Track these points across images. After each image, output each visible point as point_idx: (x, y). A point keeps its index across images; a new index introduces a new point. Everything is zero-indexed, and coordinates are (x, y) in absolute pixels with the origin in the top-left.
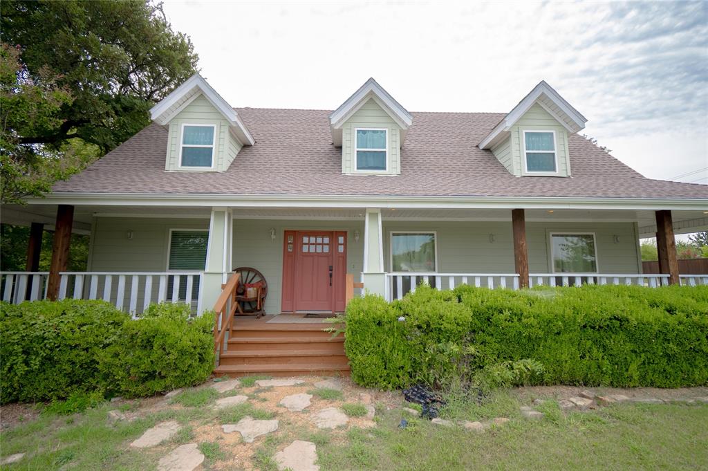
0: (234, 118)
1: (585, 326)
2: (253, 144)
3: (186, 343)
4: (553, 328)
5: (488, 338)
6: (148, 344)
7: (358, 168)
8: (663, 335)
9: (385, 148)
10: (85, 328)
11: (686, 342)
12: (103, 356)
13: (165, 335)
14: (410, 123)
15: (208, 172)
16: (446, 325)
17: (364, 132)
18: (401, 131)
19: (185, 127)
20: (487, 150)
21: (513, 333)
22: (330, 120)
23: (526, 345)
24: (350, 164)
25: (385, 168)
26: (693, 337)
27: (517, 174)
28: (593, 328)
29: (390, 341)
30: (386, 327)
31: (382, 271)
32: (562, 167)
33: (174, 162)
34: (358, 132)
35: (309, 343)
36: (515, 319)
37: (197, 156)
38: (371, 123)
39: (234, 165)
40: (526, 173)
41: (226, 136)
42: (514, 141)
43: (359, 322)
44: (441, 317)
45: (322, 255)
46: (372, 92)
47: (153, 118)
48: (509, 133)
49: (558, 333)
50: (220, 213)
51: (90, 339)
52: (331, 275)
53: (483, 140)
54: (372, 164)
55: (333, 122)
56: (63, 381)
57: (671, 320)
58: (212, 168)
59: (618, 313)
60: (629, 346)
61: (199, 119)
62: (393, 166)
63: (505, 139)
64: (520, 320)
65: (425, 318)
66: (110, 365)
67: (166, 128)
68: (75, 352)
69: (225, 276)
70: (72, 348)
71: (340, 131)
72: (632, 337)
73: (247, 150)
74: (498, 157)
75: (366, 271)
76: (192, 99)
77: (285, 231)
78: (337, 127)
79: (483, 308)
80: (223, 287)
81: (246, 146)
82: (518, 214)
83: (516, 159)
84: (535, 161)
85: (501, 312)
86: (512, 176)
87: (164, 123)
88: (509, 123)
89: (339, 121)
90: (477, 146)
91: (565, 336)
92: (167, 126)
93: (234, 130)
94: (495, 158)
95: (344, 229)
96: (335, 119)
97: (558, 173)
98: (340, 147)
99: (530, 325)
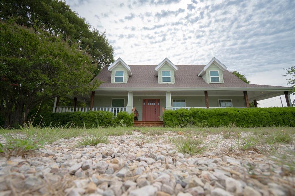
0: (129, 68)
1: (218, 115)
2: (132, 75)
5: (196, 118)
7: (163, 82)
8: (236, 116)
9: (170, 76)
10: (108, 115)
11: (241, 118)
13: (126, 116)
14: (177, 69)
15: (122, 83)
16: (186, 114)
17: (164, 72)
18: (175, 72)
19: (116, 72)
20: (200, 76)
21: (202, 116)
22: (155, 69)
23: (206, 118)
24: (160, 80)
25: (170, 82)
26: (243, 116)
27: (208, 83)
28: (220, 115)
29: (174, 118)
30: (173, 115)
31: (171, 106)
32: (221, 81)
33: (113, 81)
35: (154, 124)
36: (202, 113)
37: (118, 79)
38: (166, 70)
39: (128, 81)
40: (211, 82)
41: (127, 74)
42: (207, 74)
43: (167, 114)
44: (185, 113)
45: (153, 106)
46: (166, 61)
47: (108, 69)
48: (205, 71)
49: (212, 116)
50: (130, 93)
52: (156, 111)
54: (166, 80)
55: (156, 70)
57: (238, 113)
58: (123, 82)
59: (225, 111)
60: (228, 119)
61: (119, 70)
62: (172, 81)
63: (204, 73)
64: (203, 113)
65: (182, 113)
67: (111, 72)
68: (107, 120)
69: (132, 107)
70: (107, 119)
71: (158, 72)
72: (229, 117)
73: (131, 77)
74: (203, 78)
75: (167, 106)
76: (118, 64)
77: (143, 99)
78: (157, 71)
79: (195, 111)
80: (132, 110)
82: (206, 92)
83: (208, 79)
84: (213, 79)
85: (199, 112)
86: (206, 83)
87: (110, 71)
88: (205, 68)
89: (157, 69)
90: (197, 75)
91: (213, 117)
92: (111, 71)
93: (129, 72)
94: (202, 79)
95: (159, 99)
96: (156, 69)
97: (220, 82)
98: (157, 76)
99: (206, 114)
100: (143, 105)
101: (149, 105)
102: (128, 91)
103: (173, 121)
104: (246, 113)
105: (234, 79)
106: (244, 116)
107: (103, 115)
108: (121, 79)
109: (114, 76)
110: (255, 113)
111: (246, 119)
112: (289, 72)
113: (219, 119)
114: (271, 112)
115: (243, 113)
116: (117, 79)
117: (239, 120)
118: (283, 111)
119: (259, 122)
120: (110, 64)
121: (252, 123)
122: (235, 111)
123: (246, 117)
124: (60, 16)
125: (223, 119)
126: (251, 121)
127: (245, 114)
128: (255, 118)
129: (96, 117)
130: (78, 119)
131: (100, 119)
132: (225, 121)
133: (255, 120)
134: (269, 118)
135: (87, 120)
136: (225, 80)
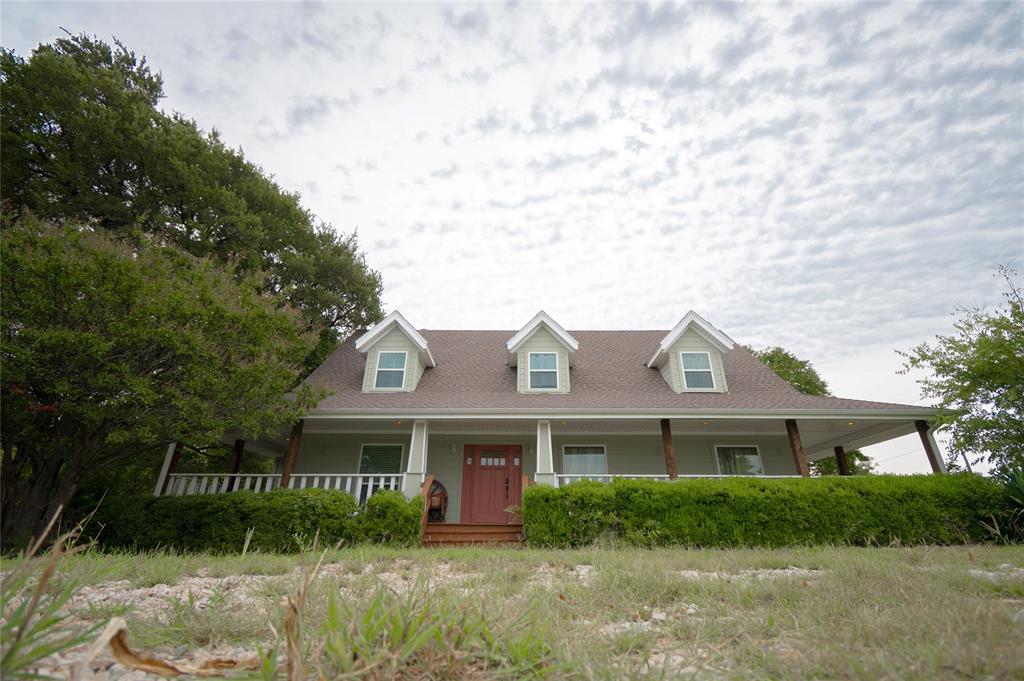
0: (423, 344)
1: (698, 502)
2: (434, 364)
4: (674, 502)
5: (629, 513)
7: (532, 387)
8: (755, 506)
9: (555, 368)
10: (337, 503)
11: (774, 513)
14: (576, 348)
15: (399, 393)
16: (594, 500)
17: (537, 355)
18: (570, 354)
19: (381, 354)
20: (655, 368)
21: (645, 507)
22: (506, 345)
23: (658, 513)
24: (524, 384)
25: (556, 387)
26: (778, 508)
27: (678, 390)
28: (704, 503)
29: (556, 514)
30: (552, 503)
31: (552, 471)
32: (719, 384)
33: (370, 384)
34: (532, 355)
35: (492, 533)
36: (647, 496)
37: (388, 378)
38: (543, 348)
39: (419, 386)
40: (686, 389)
41: (416, 361)
42: (672, 361)
43: (532, 499)
44: (592, 495)
45: (499, 468)
46: (542, 322)
47: (357, 347)
48: (667, 354)
49: (678, 507)
50: (420, 424)
51: (341, 512)
52: (507, 488)
53: (649, 360)
54: (544, 383)
55: (509, 347)
57: (761, 496)
58: (402, 389)
59: (721, 490)
60: (731, 517)
61: (393, 348)
62: (563, 385)
63: (665, 359)
64: (650, 497)
65: (580, 495)
67: (364, 356)
68: (331, 520)
69: (423, 476)
71: (516, 355)
72: (733, 509)
73: (429, 372)
74: (663, 375)
75: (538, 471)
76: (389, 330)
77: (465, 445)
78: (512, 352)
79: (624, 490)
80: (422, 485)
81: (429, 368)
82: (665, 423)
83: (677, 377)
84: (693, 379)
85: (637, 491)
86: (676, 394)
87: (363, 352)
88: (665, 344)
89: (514, 347)
90: (645, 365)
91: (683, 509)
92: (366, 353)
93: (422, 355)
94: (661, 376)
95: (519, 444)
96: (511, 344)
97: (715, 389)
98: (515, 368)
99: (657, 500)
100: (467, 468)
101: (487, 468)
102: (413, 419)
103: (550, 523)
104: (787, 496)
105: (762, 379)
106: (783, 505)
107: (319, 504)
108: (396, 378)
109: (373, 369)
110: (817, 495)
111: (789, 517)
112: (914, 361)
113: (702, 515)
114: (867, 494)
115: (778, 494)
116: (384, 378)
117: (767, 522)
118: (907, 488)
119: (834, 528)
120: (368, 328)
121: (810, 529)
122: (752, 491)
123: (787, 510)
124: (222, 195)
125: (715, 518)
126: (807, 524)
127: (784, 501)
128: (816, 511)
129: (294, 510)
130: (233, 519)
131: (309, 519)
132: (720, 524)
133: (820, 522)
134: (863, 513)
135: (262, 521)
136: (731, 379)
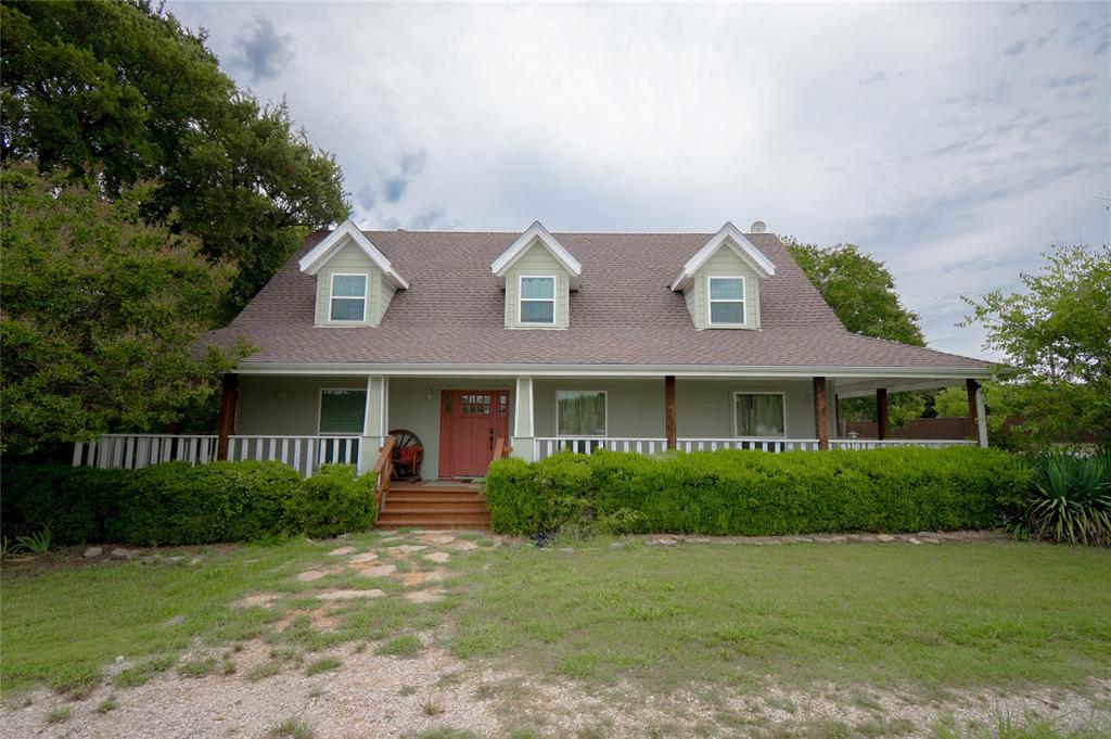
0: (386, 266)
1: (684, 484)
2: (407, 286)
3: (355, 494)
4: (656, 485)
5: (606, 494)
6: (324, 496)
7: (522, 321)
8: (746, 490)
9: (552, 297)
10: (273, 483)
12: (287, 504)
13: (338, 488)
14: (578, 271)
15: (358, 329)
16: (567, 482)
17: (530, 280)
18: (571, 280)
19: (335, 277)
20: (680, 292)
21: (624, 489)
22: (491, 268)
23: (635, 499)
24: (514, 318)
25: (551, 320)
26: (773, 492)
27: (699, 326)
28: (690, 485)
29: (523, 495)
30: (519, 484)
31: (532, 435)
32: (750, 318)
33: (324, 317)
34: (523, 279)
36: (627, 477)
37: (346, 308)
38: (538, 271)
39: (387, 317)
40: (710, 324)
41: (379, 286)
42: (697, 288)
43: (496, 479)
44: (564, 476)
45: (482, 416)
46: (537, 236)
47: (302, 269)
48: (692, 279)
49: (661, 490)
50: (377, 381)
51: (278, 492)
52: (492, 438)
53: (674, 279)
54: (538, 316)
55: (494, 270)
56: (258, 524)
57: (756, 478)
58: (365, 322)
59: (711, 473)
60: (719, 501)
61: (349, 270)
62: (560, 318)
63: (691, 283)
64: (630, 479)
65: (551, 475)
66: (295, 512)
67: (315, 278)
68: (267, 501)
69: (382, 439)
70: (265, 498)
71: (503, 279)
72: (723, 493)
74: (687, 303)
75: (516, 435)
76: (342, 246)
77: (443, 391)
78: (500, 275)
79: (602, 469)
80: (381, 450)
81: (400, 290)
82: (670, 380)
83: (700, 310)
84: (720, 311)
85: (616, 471)
86: (693, 328)
87: (311, 274)
90: (669, 287)
91: (665, 492)
92: (316, 276)
93: (387, 280)
94: (684, 300)
95: (507, 389)
96: (497, 267)
97: (745, 325)
98: (504, 291)
99: (638, 484)
100: (445, 416)
101: (468, 416)
102: (367, 375)
104: (784, 479)
105: (807, 308)
106: (779, 490)
107: (249, 487)
108: (356, 309)
109: (325, 298)
110: (819, 479)
111: (782, 502)
112: (980, 312)
113: (686, 498)
114: (877, 477)
115: (776, 477)
116: (341, 309)
117: (757, 507)
118: (925, 472)
119: (830, 513)
121: (804, 514)
122: (747, 473)
123: (782, 495)
125: (701, 501)
126: (802, 510)
127: (781, 486)
128: (814, 496)
129: (221, 494)
130: (154, 502)
131: (240, 502)
132: (706, 508)
133: (817, 507)
134: (866, 498)
135: (187, 504)
136: (767, 310)
